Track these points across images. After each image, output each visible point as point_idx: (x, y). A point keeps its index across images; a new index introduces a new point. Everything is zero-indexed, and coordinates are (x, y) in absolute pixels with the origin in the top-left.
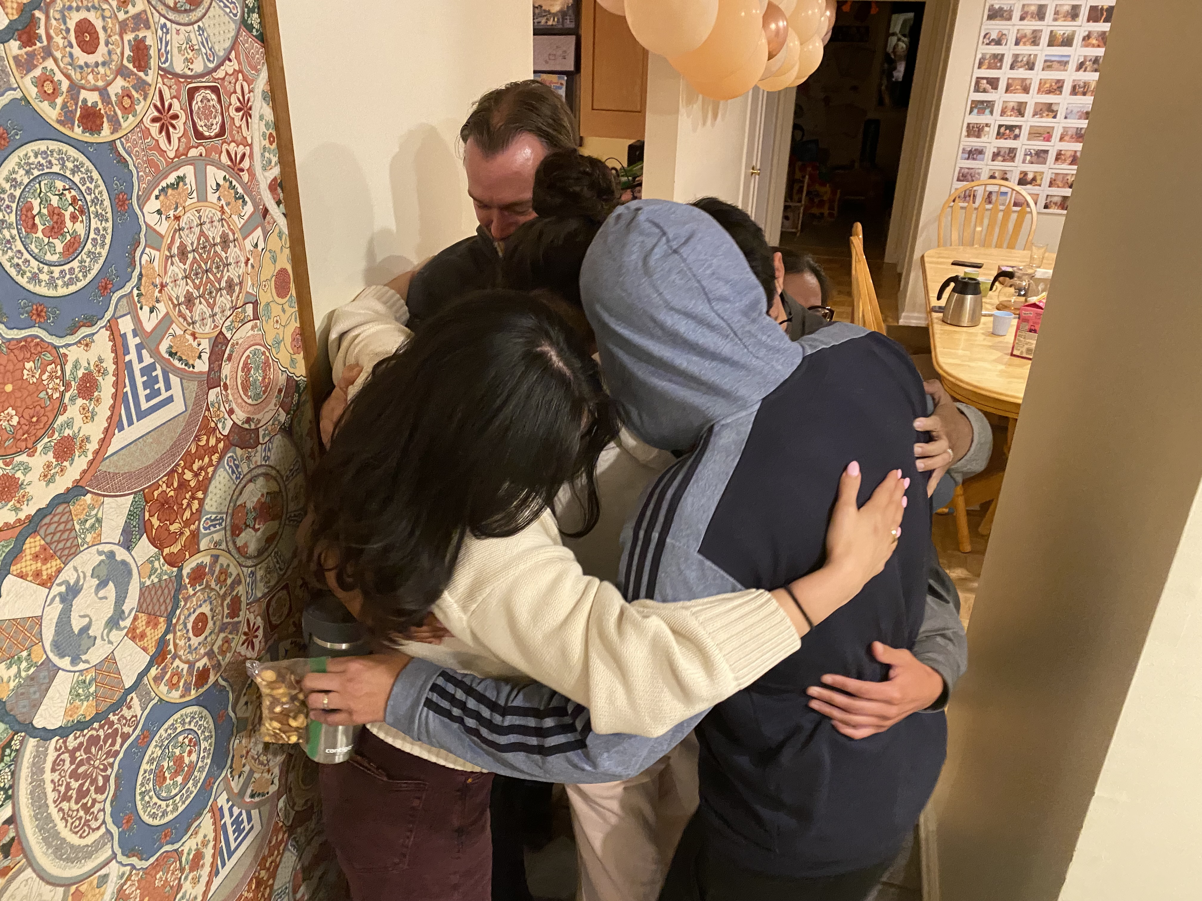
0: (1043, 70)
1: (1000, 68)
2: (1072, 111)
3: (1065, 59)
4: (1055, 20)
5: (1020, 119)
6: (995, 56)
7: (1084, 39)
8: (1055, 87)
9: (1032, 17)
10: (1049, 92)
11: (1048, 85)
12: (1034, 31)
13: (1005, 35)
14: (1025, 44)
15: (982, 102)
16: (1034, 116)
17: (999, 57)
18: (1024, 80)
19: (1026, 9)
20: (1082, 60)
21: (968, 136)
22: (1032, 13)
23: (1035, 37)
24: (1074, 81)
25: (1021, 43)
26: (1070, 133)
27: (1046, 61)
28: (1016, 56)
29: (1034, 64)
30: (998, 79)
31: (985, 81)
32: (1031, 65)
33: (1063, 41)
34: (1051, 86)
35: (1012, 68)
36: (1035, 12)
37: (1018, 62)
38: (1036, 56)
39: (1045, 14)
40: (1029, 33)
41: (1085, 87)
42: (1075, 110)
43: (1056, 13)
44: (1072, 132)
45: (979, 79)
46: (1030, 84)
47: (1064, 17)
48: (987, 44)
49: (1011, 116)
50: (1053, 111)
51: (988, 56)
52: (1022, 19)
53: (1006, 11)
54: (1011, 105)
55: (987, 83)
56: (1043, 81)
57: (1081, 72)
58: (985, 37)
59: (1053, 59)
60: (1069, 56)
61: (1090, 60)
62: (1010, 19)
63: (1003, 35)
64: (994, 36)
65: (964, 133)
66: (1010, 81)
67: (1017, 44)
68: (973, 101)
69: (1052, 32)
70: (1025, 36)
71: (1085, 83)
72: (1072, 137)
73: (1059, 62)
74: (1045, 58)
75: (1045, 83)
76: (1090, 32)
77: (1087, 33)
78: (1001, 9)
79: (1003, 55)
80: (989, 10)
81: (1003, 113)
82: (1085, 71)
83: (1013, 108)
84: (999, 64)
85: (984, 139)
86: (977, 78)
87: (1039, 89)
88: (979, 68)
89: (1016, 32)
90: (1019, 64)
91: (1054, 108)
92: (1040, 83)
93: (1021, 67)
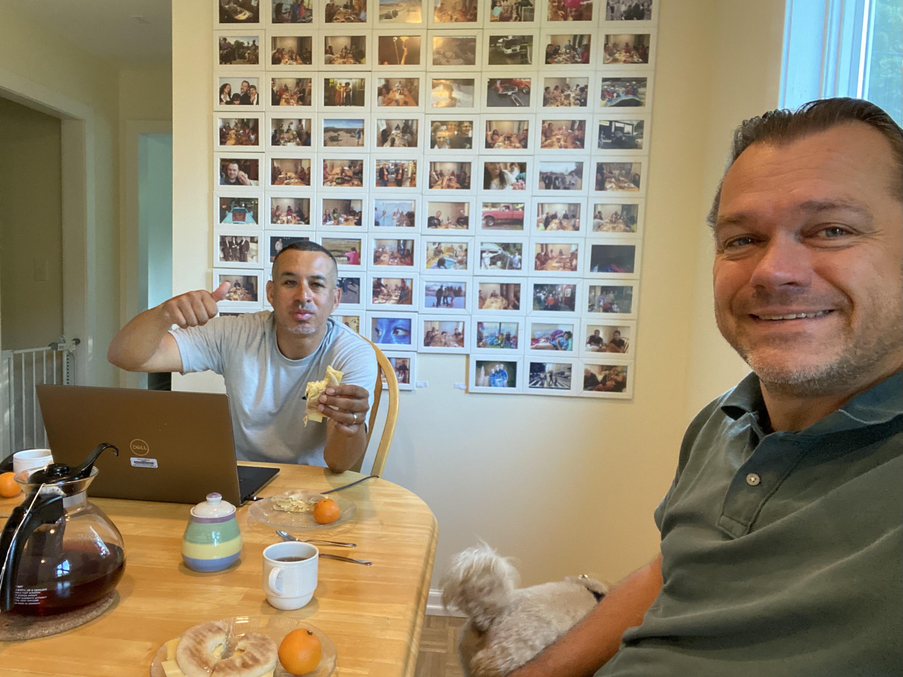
0: (325, 145)
1: (256, 143)
2: (384, 213)
3: (358, 126)
4: (329, 62)
5: (303, 226)
6: (244, 123)
7: (380, 93)
8: (350, 173)
9: (292, 59)
10: (343, 181)
11: (337, 170)
12: (300, 82)
13: (254, 87)
14: (288, 103)
15: (238, 201)
16: (325, 221)
17: (251, 125)
18: (297, 162)
19: (279, 45)
20: (384, 127)
21: (226, 258)
22: (291, 52)
23: (303, 91)
24: (378, 161)
25: (283, 101)
26: (387, 249)
27: (326, 130)
28: (278, 123)
29: (309, 135)
30: (255, 163)
31: (235, 166)
32: (305, 137)
33: (348, 95)
34: (343, 171)
35: (276, 141)
36: (295, 49)
37: (282, 132)
38: (309, 121)
39: (310, 52)
40: (291, 84)
41: (397, 171)
42: (390, 211)
43: (329, 50)
44: (391, 247)
45: (225, 164)
46: (309, 168)
47: (342, 57)
48: (227, 103)
49: (288, 222)
50: (353, 213)
51: (232, 125)
52: (276, 60)
53: (248, 48)
54: (286, 203)
55: (240, 169)
56: (328, 164)
57: (387, 148)
58: (222, 91)
59: (337, 126)
60: (363, 121)
61: (398, 128)
62: (255, 61)
63: (250, 87)
64: (236, 89)
65: (218, 253)
66: (276, 165)
67: (276, 101)
68: (223, 200)
69: (327, 81)
70: (286, 89)
71: (396, 165)
72: (393, 256)
73: (348, 131)
74: (323, 126)
75: (333, 167)
76: (387, 81)
77: (383, 82)
78: (239, 45)
79: (256, 121)
80: (221, 48)
81: (275, 217)
82: (392, 145)
83: (289, 211)
84: (253, 137)
85: (251, 263)
86: (223, 160)
87: (325, 178)
88: (222, 143)
89: (271, 82)
90: (286, 136)
91: (356, 208)
92: (325, 168)
93: (289, 142)
